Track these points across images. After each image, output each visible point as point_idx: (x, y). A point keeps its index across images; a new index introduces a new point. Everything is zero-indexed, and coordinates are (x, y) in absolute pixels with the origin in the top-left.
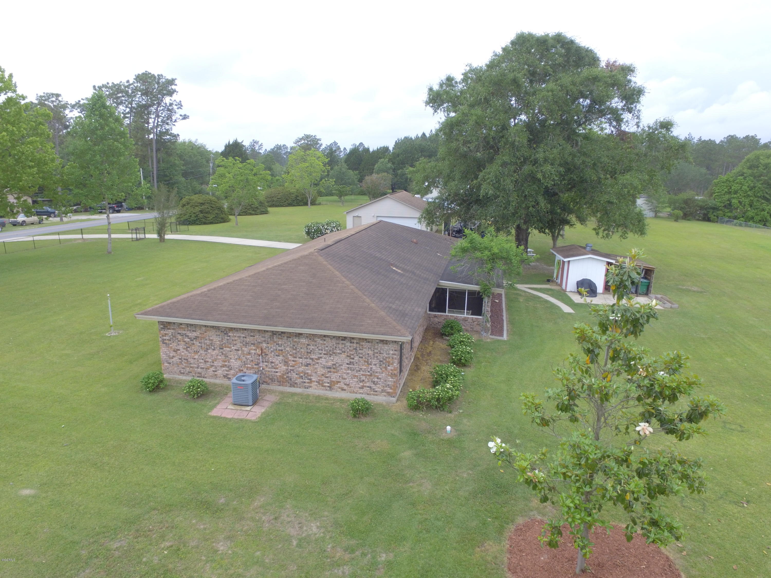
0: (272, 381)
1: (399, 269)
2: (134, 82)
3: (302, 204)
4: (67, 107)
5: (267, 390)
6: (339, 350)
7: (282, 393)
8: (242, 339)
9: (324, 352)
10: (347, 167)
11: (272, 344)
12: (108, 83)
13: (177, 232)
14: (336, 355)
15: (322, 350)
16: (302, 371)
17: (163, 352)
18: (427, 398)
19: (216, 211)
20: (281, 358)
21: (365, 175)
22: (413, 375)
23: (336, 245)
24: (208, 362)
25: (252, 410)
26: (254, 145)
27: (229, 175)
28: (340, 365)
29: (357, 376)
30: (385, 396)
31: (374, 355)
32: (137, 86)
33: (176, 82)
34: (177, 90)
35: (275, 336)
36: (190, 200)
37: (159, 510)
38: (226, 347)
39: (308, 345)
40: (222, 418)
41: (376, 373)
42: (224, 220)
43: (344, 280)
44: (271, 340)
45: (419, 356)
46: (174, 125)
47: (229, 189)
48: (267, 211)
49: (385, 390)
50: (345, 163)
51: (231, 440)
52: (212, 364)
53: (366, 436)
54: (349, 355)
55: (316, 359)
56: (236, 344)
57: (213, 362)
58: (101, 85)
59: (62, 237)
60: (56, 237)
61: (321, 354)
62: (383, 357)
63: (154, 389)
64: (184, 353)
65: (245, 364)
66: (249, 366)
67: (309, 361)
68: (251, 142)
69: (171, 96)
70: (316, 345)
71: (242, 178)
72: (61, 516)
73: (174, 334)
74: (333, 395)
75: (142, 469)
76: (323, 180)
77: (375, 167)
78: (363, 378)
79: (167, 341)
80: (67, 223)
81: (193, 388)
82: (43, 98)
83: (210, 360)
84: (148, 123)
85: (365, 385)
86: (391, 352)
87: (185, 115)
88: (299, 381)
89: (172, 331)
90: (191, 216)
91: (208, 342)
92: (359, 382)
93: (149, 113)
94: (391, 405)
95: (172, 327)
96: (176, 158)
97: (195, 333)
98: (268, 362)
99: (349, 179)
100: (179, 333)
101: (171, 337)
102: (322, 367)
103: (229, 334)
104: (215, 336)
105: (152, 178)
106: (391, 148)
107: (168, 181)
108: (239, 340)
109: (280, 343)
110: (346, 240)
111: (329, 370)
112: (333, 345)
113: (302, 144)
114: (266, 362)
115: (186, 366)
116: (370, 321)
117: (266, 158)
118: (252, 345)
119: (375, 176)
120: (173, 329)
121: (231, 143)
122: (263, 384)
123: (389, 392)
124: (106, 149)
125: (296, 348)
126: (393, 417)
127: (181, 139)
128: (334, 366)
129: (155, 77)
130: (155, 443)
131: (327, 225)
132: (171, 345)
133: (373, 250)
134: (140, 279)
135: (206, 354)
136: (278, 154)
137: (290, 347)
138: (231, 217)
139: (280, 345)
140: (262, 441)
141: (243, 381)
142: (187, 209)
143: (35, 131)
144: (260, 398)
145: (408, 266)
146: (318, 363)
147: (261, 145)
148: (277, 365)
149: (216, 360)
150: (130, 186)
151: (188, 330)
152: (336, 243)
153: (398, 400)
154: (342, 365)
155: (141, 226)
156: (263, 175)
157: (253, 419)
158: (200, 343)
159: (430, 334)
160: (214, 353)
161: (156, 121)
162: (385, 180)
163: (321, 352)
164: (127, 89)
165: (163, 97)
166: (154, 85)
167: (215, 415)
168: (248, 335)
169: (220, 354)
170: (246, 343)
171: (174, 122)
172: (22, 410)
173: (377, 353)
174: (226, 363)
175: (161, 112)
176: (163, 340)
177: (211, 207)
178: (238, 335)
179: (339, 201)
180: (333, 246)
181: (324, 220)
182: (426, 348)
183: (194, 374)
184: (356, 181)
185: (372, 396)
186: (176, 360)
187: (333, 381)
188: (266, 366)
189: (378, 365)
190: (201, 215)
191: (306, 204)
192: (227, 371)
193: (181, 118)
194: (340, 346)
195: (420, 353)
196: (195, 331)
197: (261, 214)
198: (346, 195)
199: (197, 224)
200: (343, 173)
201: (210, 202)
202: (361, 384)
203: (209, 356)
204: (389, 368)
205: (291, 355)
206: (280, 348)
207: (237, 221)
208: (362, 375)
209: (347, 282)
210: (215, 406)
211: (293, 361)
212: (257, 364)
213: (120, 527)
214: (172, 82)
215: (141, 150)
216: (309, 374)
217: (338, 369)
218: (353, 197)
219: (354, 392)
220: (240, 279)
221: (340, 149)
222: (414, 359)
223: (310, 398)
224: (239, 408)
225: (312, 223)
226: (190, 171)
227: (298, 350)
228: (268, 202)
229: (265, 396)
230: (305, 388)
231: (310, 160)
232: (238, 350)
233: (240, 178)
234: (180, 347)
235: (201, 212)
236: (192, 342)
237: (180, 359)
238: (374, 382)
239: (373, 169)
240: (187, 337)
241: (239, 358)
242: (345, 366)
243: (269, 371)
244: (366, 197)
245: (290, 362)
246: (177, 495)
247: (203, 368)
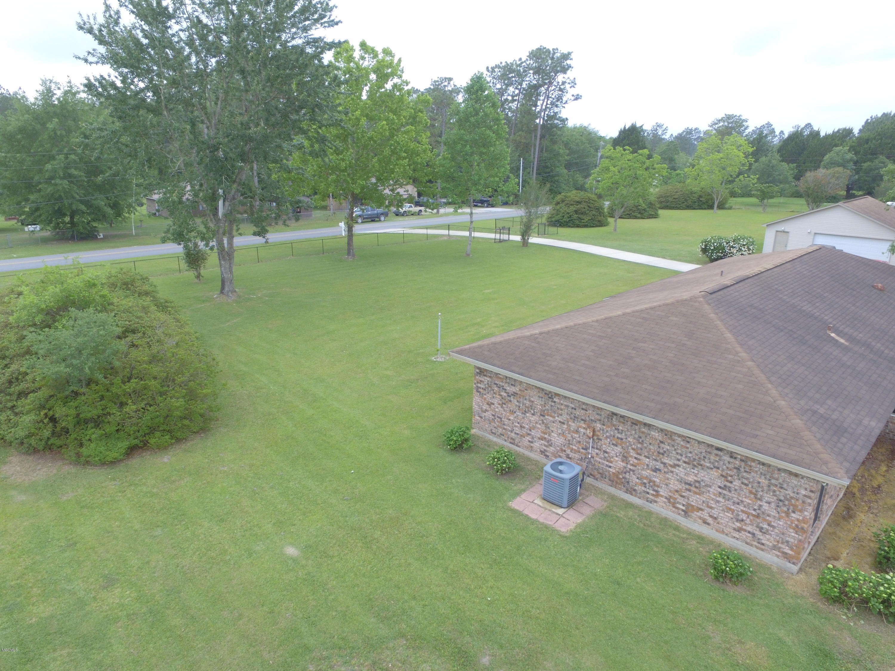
0: (602, 477)
1: (842, 337)
2: (527, 60)
3: (706, 207)
4: (460, 91)
5: (593, 486)
6: (710, 462)
7: (613, 497)
8: (570, 409)
9: (684, 459)
10: (780, 159)
11: (609, 427)
12: (501, 63)
13: (543, 234)
14: (703, 469)
15: (681, 455)
16: (647, 476)
17: (476, 402)
18: (863, 593)
19: (594, 212)
20: (619, 449)
21: (806, 170)
22: (838, 525)
23: (736, 286)
24: (524, 427)
25: (564, 515)
26: (657, 130)
27: (614, 169)
28: (707, 486)
29: (733, 511)
30: (778, 556)
31: (769, 486)
32: (530, 63)
33: (572, 56)
34: (572, 65)
35: (615, 417)
36: (566, 197)
37: (407, 640)
38: (548, 415)
39: (662, 442)
40: (522, 515)
41: (769, 515)
42: (601, 224)
43: (739, 349)
44: (608, 421)
45: (855, 490)
46: (564, 107)
47: (611, 185)
48: (657, 215)
49: (780, 548)
50: (778, 152)
51: (525, 557)
52: (529, 432)
53: (730, 625)
54: (724, 474)
55: (671, 466)
56: (561, 415)
57: (530, 430)
58: (494, 66)
59: (431, 232)
60: (424, 231)
61: (679, 460)
62: (786, 495)
63: (455, 448)
64: (499, 409)
65: (569, 444)
66: (574, 447)
67: (659, 465)
68: (653, 126)
69: (565, 73)
70: (673, 446)
71: (630, 173)
72: (308, 600)
73: (490, 383)
74: (689, 526)
75: (409, 564)
76: (741, 177)
77: (825, 158)
78: (744, 517)
79: (481, 390)
80: (442, 216)
81: (498, 461)
82: (437, 83)
83: (527, 426)
84: (536, 106)
85: (744, 527)
86: (803, 492)
87: (578, 95)
88: (640, 488)
89: (489, 379)
90: (563, 216)
91: (528, 403)
92: (734, 520)
93: (539, 95)
94: (786, 575)
95: (489, 375)
96: (561, 147)
97: (514, 388)
98: (600, 450)
99: (780, 175)
100: (495, 384)
101: (487, 386)
102: (678, 480)
103: (554, 400)
104: (537, 398)
105: (531, 169)
106: (856, 132)
107: (549, 173)
108: (566, 411)
109: (620, 428)
110: (756, 277)
111: (687, 487)
112: (701, 453)
113: (720, 127)
114: (597, 449)
115: (498, 426)
116: (771, 432)
117: (669, 146)
118: (583, 422)
119: (821, 172)
120: (490, 377)
121: (627, 128)
122: (588, 476)
123: (786, 554)
124: (477, 138)
125: (642, 441)
126: (785, 602)
127: (570, 124)
128: (697, 485)
129: (549, 52)
130: (435, 529)
131: (734, 241)
132: (485, 396)
133: (799, 298)
134: (488, 291)
135: (523, 418)
136: (686, 140)
137: (634, 438)
138: (610, 220)
139: (620, 431)
140: (565, 573)
141: (561, 472)
142: (561, 208)
143: (414, 120)
144: (580, 498)
145: (860, 333)
146: (672, 472)
147: (666, 129)
148: (612, 457)
149: (534, 428)
150: (497, 182)
151: (506, 382)
152: (737, 283)
153: (801, 570)
154: (710, 487)
155: (507, 225)
156: (657, 170)
157: (563, 530)
158: (518, 401)
159: (883, 450)
160: (532, 419)
161: (545, 104)
162: (838, 178)
163: (679, 457)
164: (518, 68)
165: (556, 75)
166: (548, 61)
167: (517, 508)
168: (579, 407)
169: (540, 422)
170: (575, 417)
171: (565, 104)
172: (325, 438)
173: (776, 486)
174: (546, 436)
175: (551, 92)
176: (478, 388)
177: (589, 206)
178: (565, 403)
179: (758, 205)
180: (732, 288)
181: (730, 233)
182: (872, 476)
183: (506, 439)
184: (790, 179)
185: (755, 549)
186: (488, 415)
187: (692, 506)
188: (597, 454)
189: (773, 505)
190: (576, 216)
191: (711, 207)
192: (545, 446)
193: (573, 98)
194: (712, 457)
195: (857, 485)
196: (514, 386)
197: (648, 218)
198: (772, 197)
199: (569, 227)
200: (773, 167)
201: (588, 201)
202: (738, 524)
203: (526, 420)
204: (793, 515)
205: (633, 449)
206: (620, 436)
207: (616, 226)
208: (743, 511)
209: (744, 355)
210: (518, 494)
211: (636, 458)
212: (586, 449)
213: (359, 648)
214: (566, 56)
215: (525, 138)
216: (657, 484)
217: (703, 490)
218: (782, 200)
219: (723, 532)
220: (584, 323)
221: (775, 132)
222: (845, 494)
223: (653, 519)
224: (548, 505)
225: (712, 238)
226: (574, 161)
227: (645, 445)
228: (661, 202)
229: (587, 496)
230: (647, 501)
231: (727, 149)
232: (563, 423)
233: (626, 173)
234: (495, 401)
235: (576, 212)
236: (509, 398)
237: (493, 415)
238: (762, 528)
239: (821, 162)
240: (504, 391)
241: (563, 434)
242: (714, 489)
243: (599, 463)
244: (802, 201)
245: (630, 459)
246: (435, 625)
247: (518, 434)
